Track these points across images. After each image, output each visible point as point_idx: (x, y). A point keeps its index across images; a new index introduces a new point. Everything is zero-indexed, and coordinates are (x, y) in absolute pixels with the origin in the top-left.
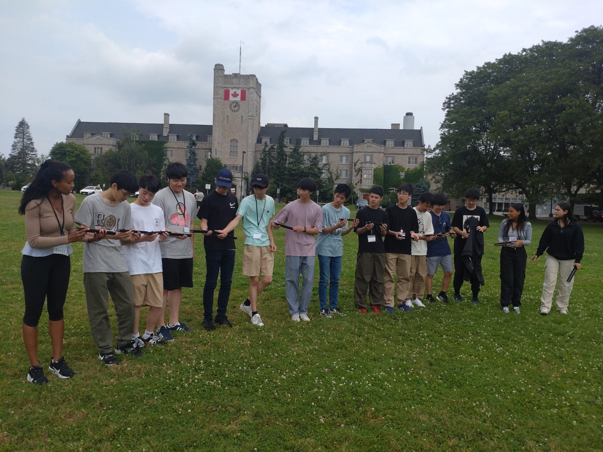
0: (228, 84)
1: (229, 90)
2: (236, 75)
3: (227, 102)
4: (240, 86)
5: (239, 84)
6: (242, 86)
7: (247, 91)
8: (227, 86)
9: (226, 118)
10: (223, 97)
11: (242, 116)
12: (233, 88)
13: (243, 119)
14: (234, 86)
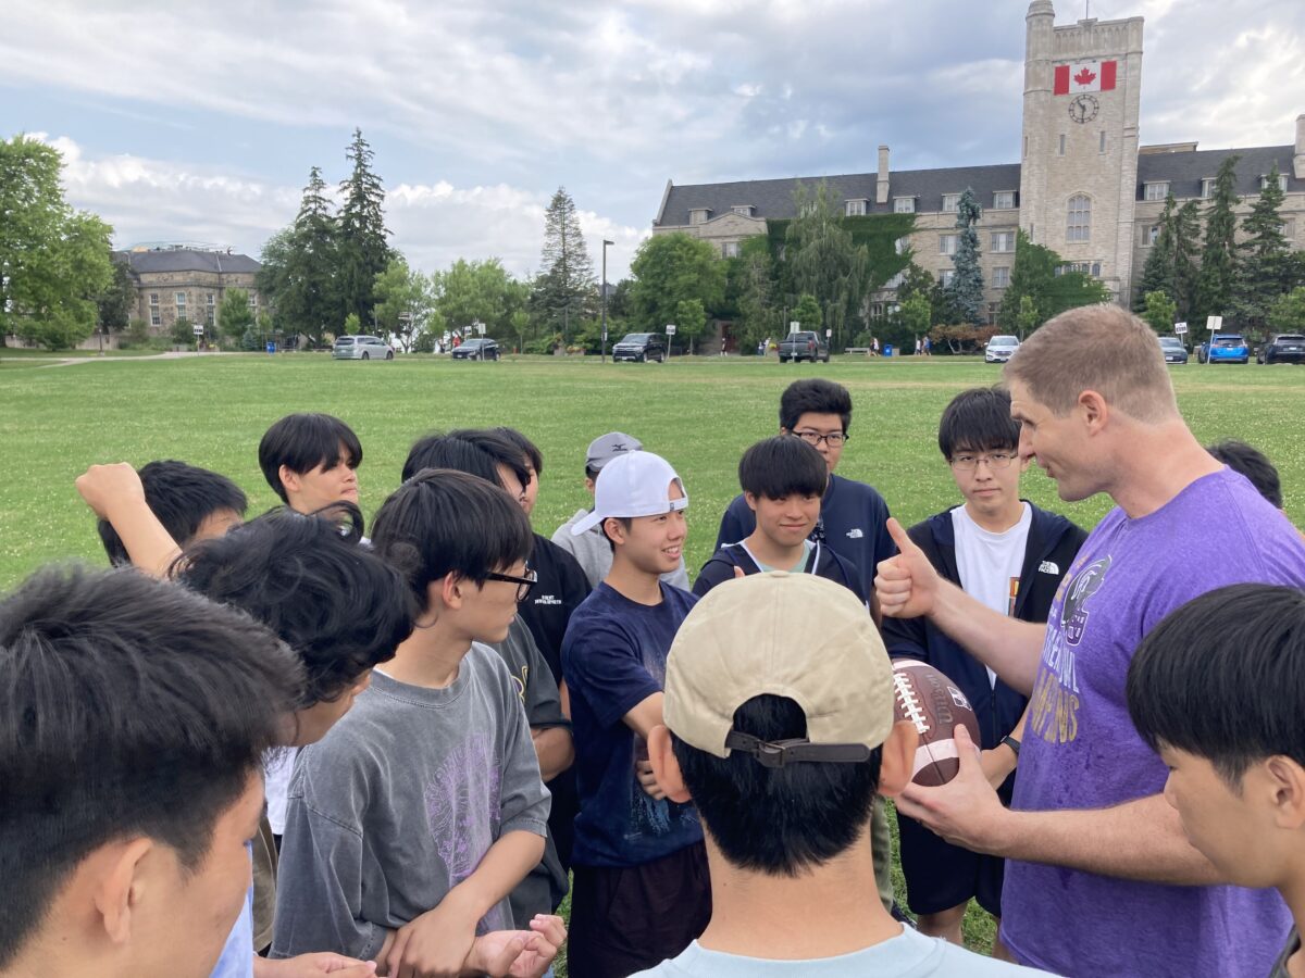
0: (1066, 51)
1: (1068, 68)
2: (1088, 25)
3: (1061, 99)
4: (1101, 52)
5: (1097, 47)
6: (1107, 52)
7: (1120, 64)
8: (1064, 56)
9: (1058, 139)
10: (1051, 86)
11: (1103, 133)
12: (1077, 61)
13: (1107, 138)
14: (1083, 54)
